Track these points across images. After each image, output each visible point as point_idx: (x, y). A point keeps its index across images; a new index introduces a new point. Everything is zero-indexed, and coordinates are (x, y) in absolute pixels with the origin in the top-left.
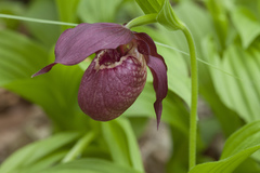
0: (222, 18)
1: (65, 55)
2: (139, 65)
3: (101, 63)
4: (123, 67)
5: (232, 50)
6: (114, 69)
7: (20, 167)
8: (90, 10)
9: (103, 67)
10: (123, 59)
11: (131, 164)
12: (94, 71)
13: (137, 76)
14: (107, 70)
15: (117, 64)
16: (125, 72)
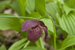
0: (61, 7)
1: (23, 29)
2: (41, 29)
3: (32, 29)
4: (37, 30)
5: (64, 15)
6: (35, 30)
7: (15, 48)
8: (28, 8)
9: (32, 30)
10: (37, 28)
11: (41, 47)
12: (30, 31)
13: (41, 32)
14: (33, 31)
15: (36, 29)
16: (38, 31)
